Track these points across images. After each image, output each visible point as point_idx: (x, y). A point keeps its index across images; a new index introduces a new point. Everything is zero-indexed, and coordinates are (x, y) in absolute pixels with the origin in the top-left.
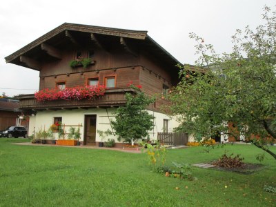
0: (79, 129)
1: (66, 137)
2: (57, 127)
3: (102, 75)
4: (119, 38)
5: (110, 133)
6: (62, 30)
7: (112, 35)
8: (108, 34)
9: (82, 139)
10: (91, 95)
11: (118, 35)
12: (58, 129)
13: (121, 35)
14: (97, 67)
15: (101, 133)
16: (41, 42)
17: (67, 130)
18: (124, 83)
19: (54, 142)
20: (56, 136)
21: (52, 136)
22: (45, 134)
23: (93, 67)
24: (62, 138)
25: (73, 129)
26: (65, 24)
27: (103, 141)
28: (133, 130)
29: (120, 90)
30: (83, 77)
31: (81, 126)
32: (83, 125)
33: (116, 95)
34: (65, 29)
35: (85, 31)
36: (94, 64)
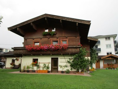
0: (48, 65)
1: (41, 69)
2: (35, 64)
3: (60, 39)
4: (76, 23)
5: (66, 66)
6: (44, 17)
7: (72, 21)
8: (70, 21)
9: (50, 70)
10: (60, 48)
11: (75, 21)
12: (36, 65)
13: (77, 22)
14: (57, 36)
15: (61, 67)
16: (31, 22)
17: (42, 65)
18: (72, 43)
19: (34, 71)
20: (35, 68)
21: (33, 68)
22: (28, 67)
23: (55, 35)
24: (38, 69)
25: (45, 65)
26: (46, 14)
27: (63, 71)
28: (83, 65)
29: (75, 47)
30: (49, 40)
31: (50, 63)
32: (51, 63)
33: (72, 49)
34: (45, 16)
35: (57, 18)
36: (55, 34)
